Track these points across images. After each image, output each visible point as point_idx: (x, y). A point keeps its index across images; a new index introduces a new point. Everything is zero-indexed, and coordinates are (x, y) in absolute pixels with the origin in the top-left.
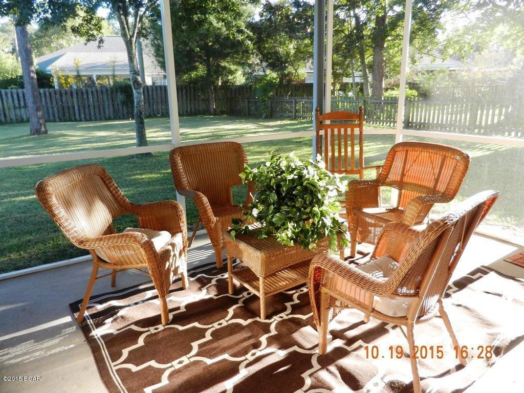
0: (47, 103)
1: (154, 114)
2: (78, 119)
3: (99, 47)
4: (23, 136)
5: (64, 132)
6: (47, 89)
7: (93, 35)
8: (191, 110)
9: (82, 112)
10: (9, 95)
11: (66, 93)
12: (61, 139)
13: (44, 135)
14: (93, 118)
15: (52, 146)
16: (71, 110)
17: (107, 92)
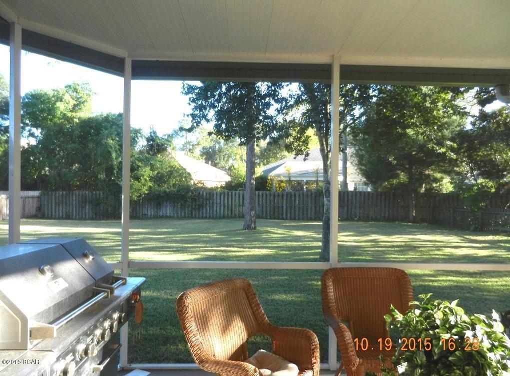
0: (262, 203)
1: (351, 217)
2: (285, 217)
3: (305, 160)
4: (237, 230)
5: (269, 229)
6: (264, 192)
7: (300, 150)
8: (389, 215)
9: (289, 212)
10: (237, 196)
11: (278, 195)
12: (264, 236)
13: (253, 230)
14: (297, 218)
15: (255, 241)
16: (280, 210)
17: (311, 195)
